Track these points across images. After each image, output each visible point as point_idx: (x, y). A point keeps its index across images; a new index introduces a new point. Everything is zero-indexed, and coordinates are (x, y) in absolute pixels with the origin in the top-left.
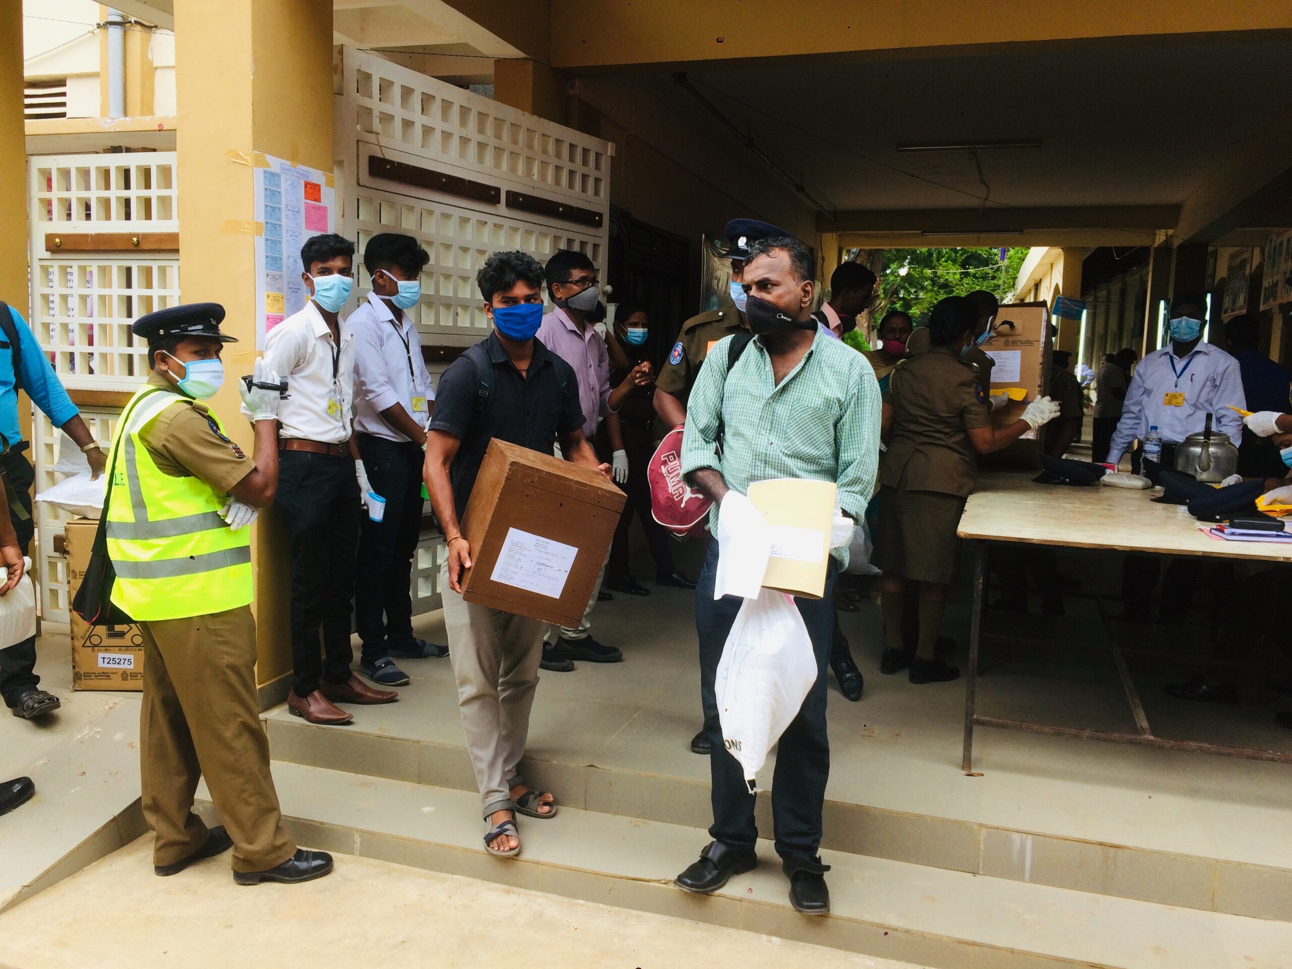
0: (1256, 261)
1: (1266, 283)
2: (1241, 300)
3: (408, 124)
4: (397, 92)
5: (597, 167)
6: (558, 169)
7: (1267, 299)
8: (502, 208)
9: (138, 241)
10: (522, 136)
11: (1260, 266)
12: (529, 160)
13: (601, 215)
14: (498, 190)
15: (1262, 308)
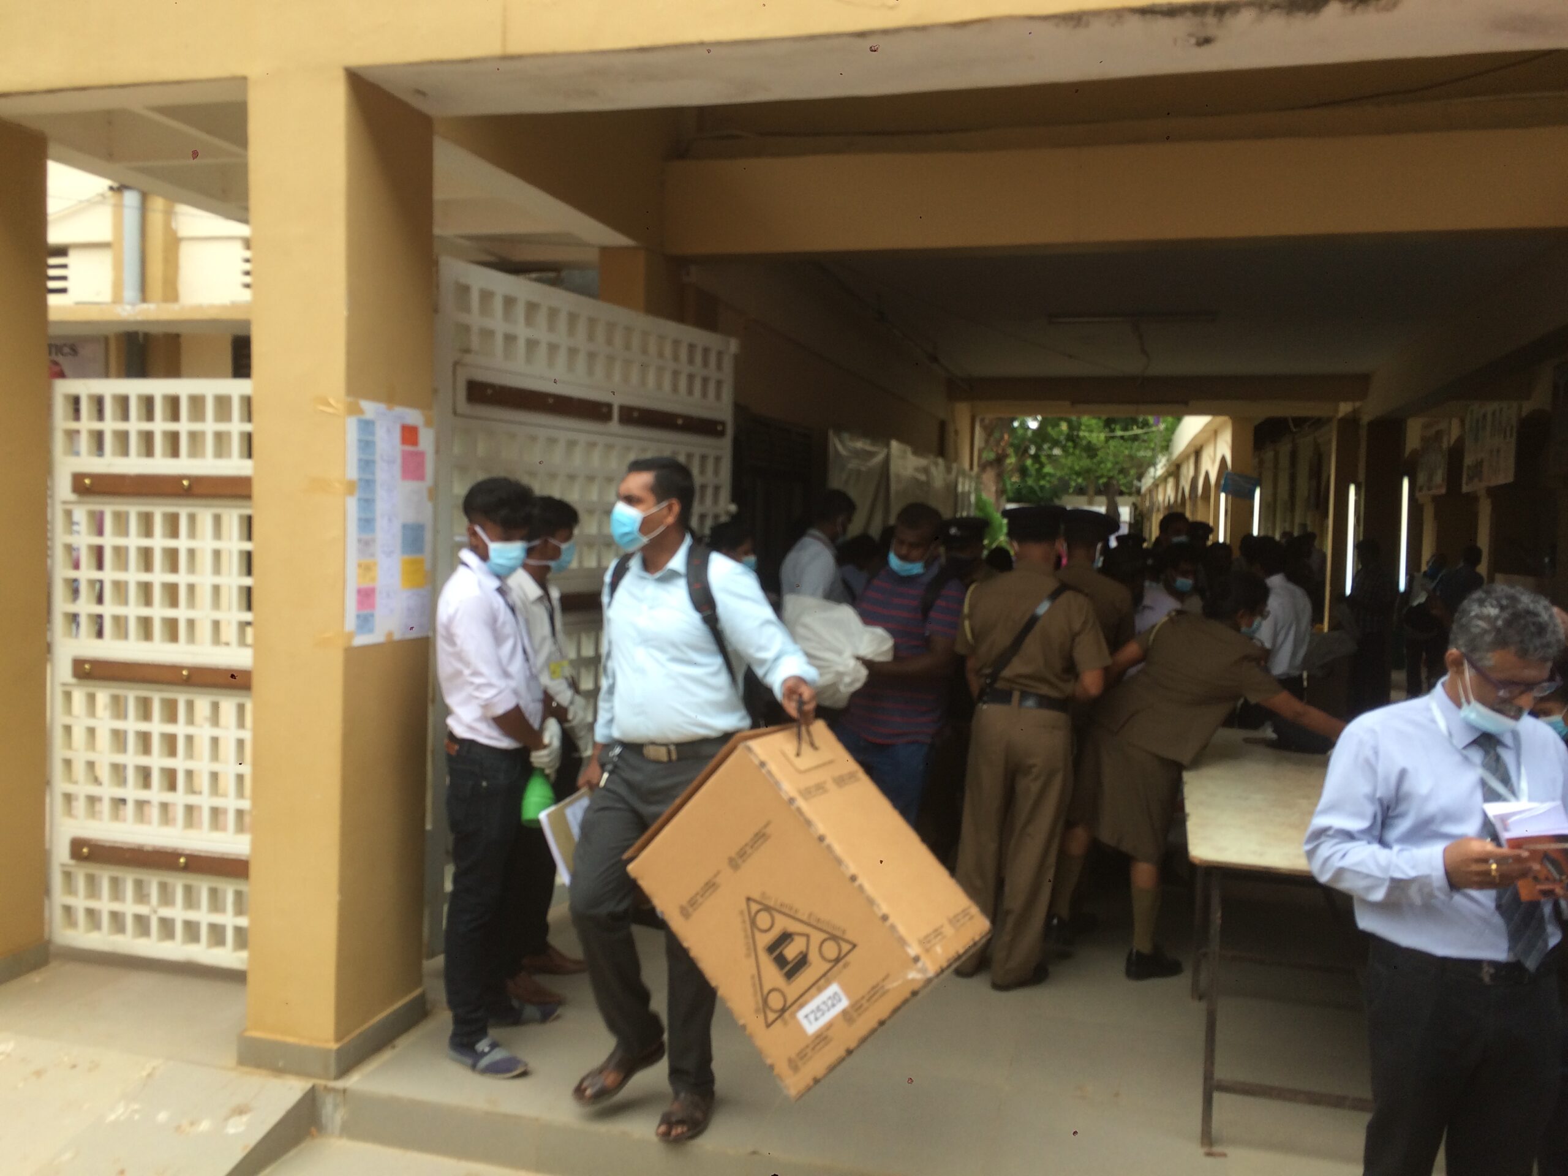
0: (1455, 433)
1: (1468, 460)
2: (1439, 477)
3: (510, 339)
4: (498, 304)
5: (719, 367)
6: (676, 373)
7: (1471, 479)
8: (614, 426)
9: (190, 486)
10: (636, 342)
11: (1460, 440)
12: (644, 366)
13: (723, 424)
14: (609, 406)
15: (1465, 489)
